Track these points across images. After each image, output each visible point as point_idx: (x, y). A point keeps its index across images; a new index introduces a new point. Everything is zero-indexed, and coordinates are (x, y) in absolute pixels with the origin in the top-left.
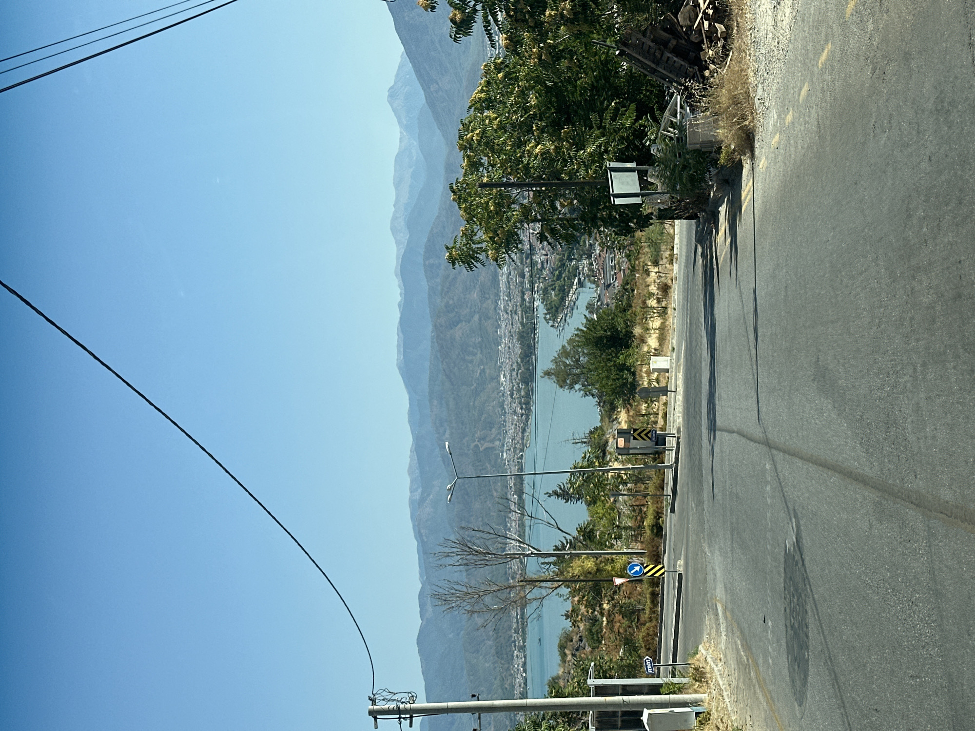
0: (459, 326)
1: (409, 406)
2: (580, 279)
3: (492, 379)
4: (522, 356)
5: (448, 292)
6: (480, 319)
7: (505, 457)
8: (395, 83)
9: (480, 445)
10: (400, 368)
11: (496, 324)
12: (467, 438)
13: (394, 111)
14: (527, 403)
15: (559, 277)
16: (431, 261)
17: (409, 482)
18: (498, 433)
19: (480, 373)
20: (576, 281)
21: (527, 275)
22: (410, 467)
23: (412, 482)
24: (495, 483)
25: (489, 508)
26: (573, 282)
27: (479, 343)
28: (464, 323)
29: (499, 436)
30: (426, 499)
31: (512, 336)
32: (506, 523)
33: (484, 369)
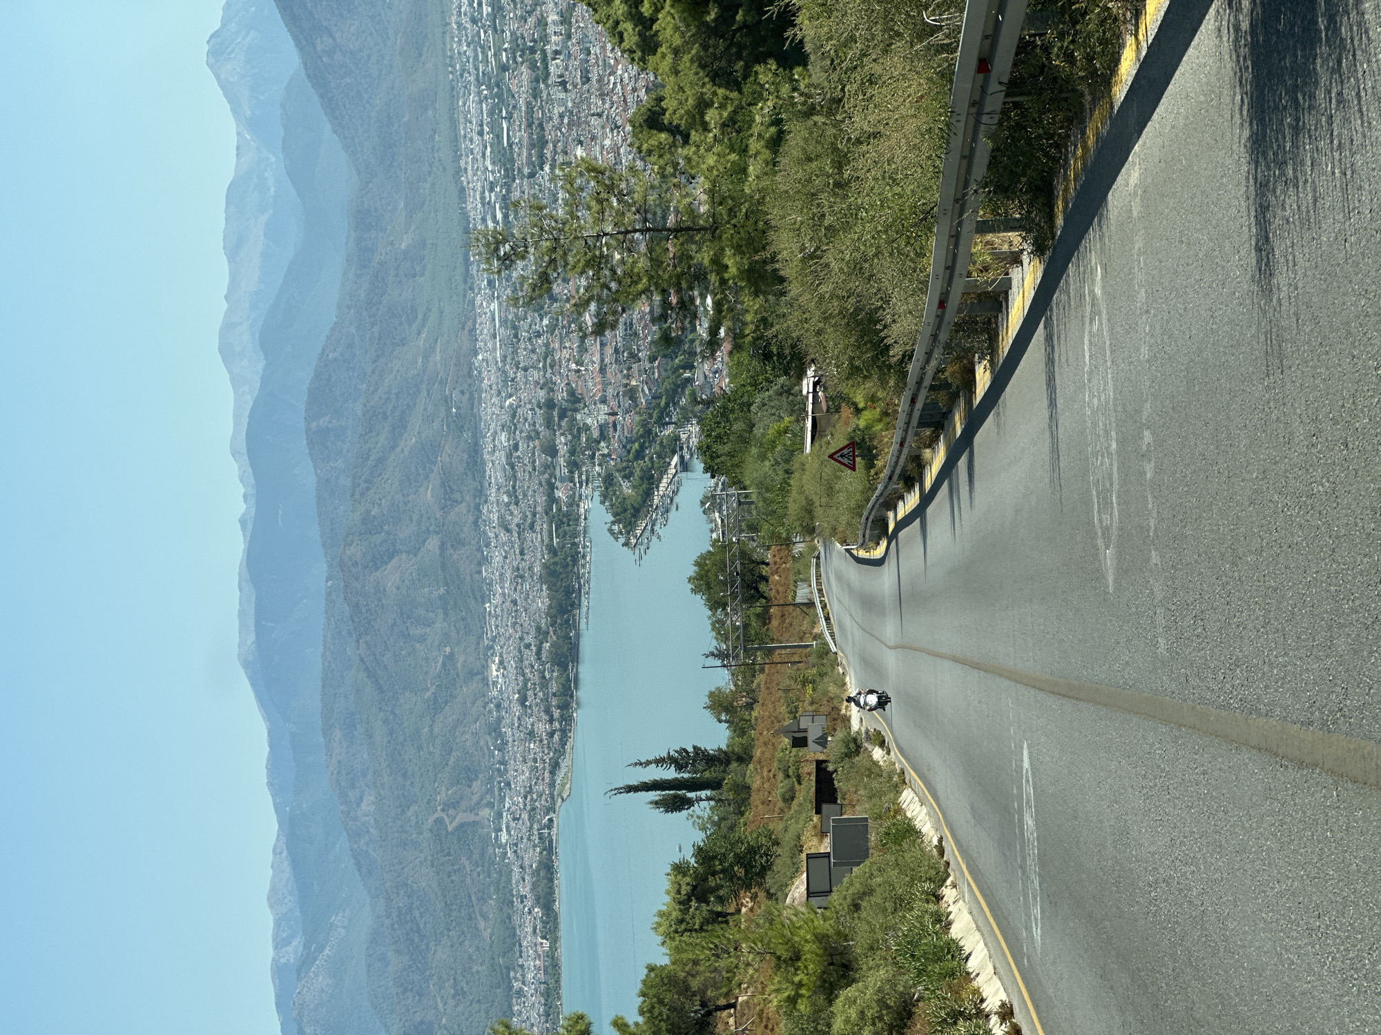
0: (395, 561)
1: (268, 749)
2: (682, 457)
3: (471, 674)
4: (553, 611)
5: (368, 489)
6: (442, 547)
7: (504, 841)
8: (224, 24)
9: (447, 821)
10: (246, 665)
11: (479, 555)
12: (414, 808)
13: (221, 87)
14: (565, 707)
15: (639, 455)
16: (323, 422)
17: (271, 925)
18: (488, 790)
19: (444, 664)
20: (676, 459)
21: (563, 450)
22: (273, 890)
23: (278, 924)
24: (482, 898)
25: (470, 957)
26: (669, 464)
27: (440, 597)
28: (404, 556)
29: (488, 796)
30: (315, 959)
31: (522, 577)
32: (510, 982)
33: (452, 654)
